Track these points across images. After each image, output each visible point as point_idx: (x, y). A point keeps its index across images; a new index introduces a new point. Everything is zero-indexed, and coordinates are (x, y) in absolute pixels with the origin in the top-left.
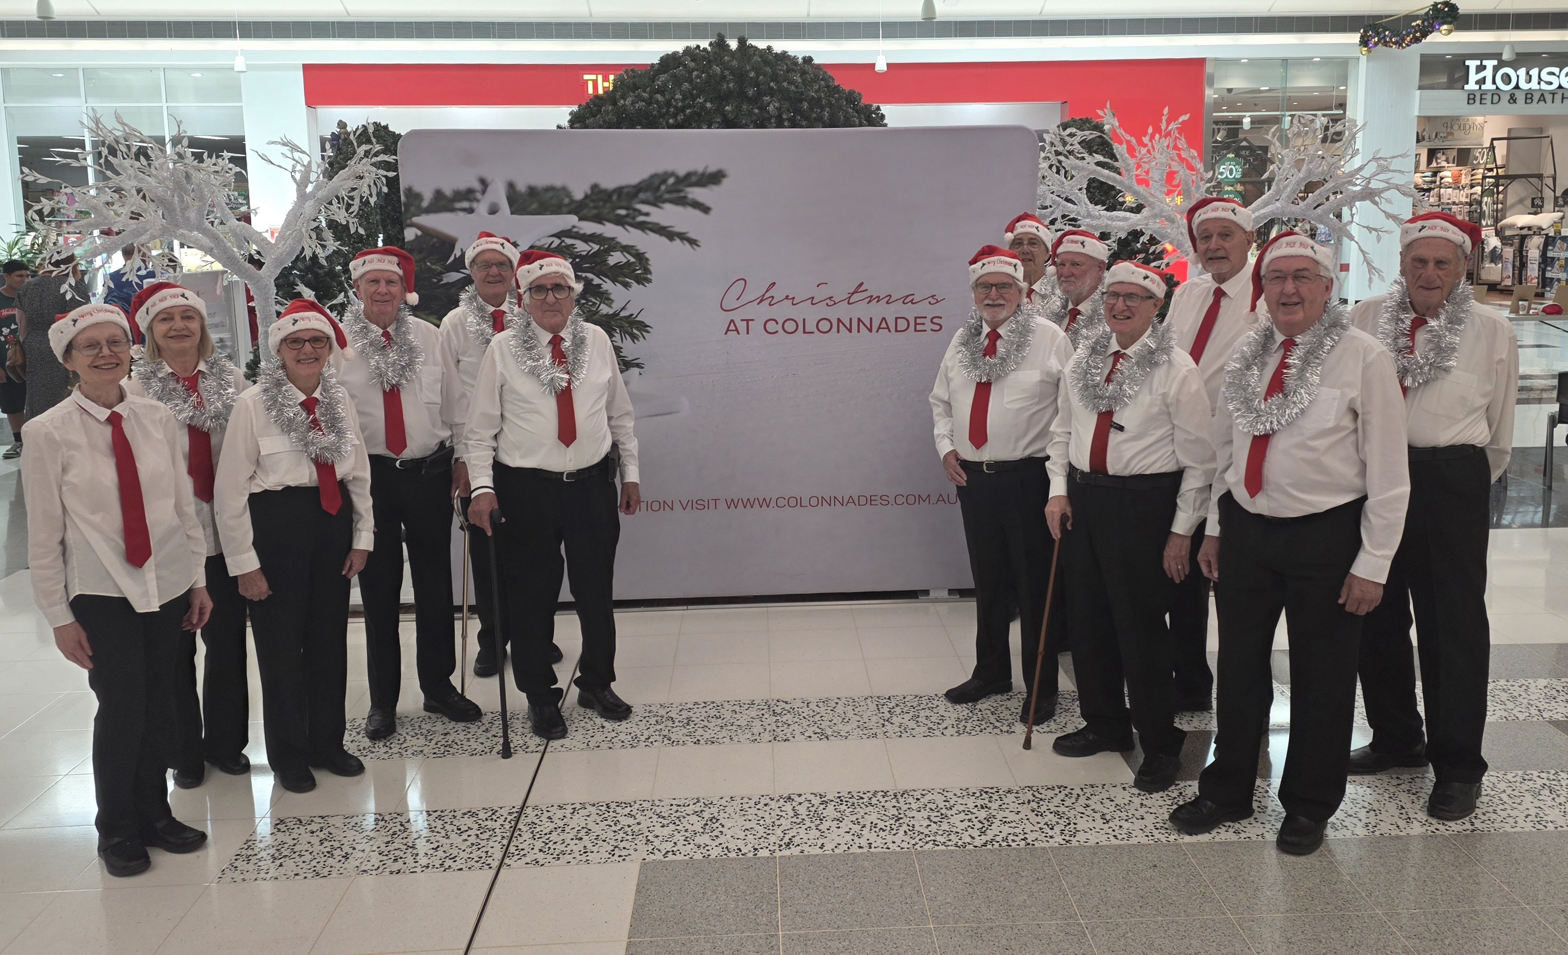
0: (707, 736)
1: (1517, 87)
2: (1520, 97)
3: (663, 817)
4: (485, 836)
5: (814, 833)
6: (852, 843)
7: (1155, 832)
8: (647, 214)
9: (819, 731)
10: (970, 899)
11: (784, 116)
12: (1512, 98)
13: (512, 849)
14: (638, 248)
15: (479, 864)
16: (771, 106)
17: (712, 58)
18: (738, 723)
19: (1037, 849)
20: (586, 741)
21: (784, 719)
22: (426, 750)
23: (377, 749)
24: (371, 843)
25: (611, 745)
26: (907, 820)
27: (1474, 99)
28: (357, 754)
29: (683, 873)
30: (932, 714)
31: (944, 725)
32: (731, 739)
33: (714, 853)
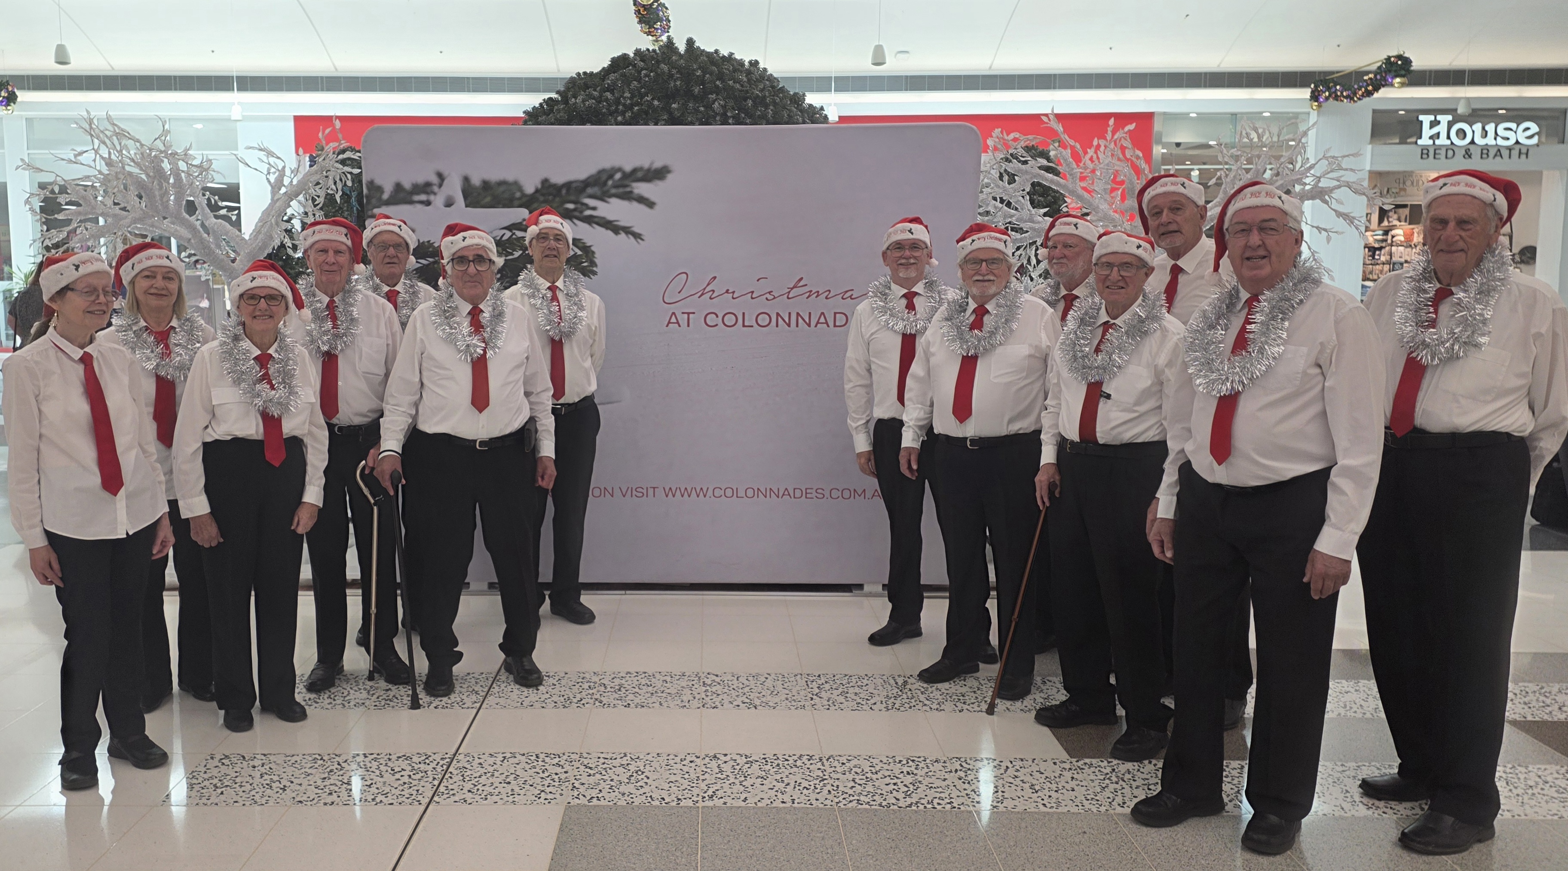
0: (637, 700)
1: (1473, 142)
2: (1475, 152)
3: (590, 768)
4: (418, 776)
5: (738, 788)
6: (775, 798)
7: (1085, 803)
8: (594, 209)
9: (748, 701)
10: (892, 852)
11: (729, 114)
12: (1467, 153)
13: (442, 789)
14: (584, 241)
15: (410, 801)
16: (716, 103)
17: (660, 58)
18: (668, 691)
19: (963, 812)
20: (520, 701)
21: (714, 689)
22: (367, 703)
23: (322, 700)
24: (309, 778)
25: (544, 705)
26: (831, 781)
27: (1428, 154)
28: (303, 703)
29: (606, 816)
30: (861, 691)
31: (872, 701)
32: (661, 704)
33: (637, 801)
